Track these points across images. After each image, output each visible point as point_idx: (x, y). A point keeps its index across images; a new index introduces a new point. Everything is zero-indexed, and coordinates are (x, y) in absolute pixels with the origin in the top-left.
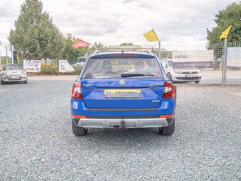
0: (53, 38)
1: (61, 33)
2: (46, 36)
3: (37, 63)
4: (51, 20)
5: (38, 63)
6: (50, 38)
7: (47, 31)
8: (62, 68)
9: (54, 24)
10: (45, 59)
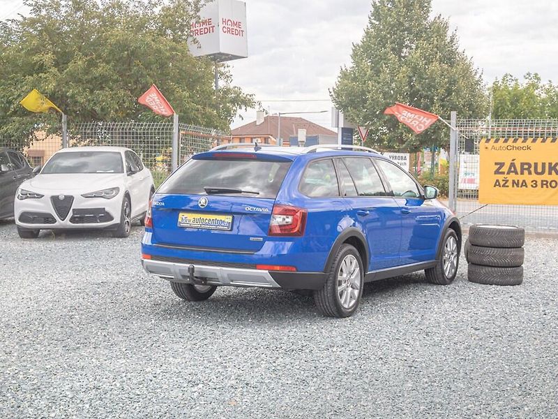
0: (449, 92)
1: (478, 76)
2: (430, 87)
3: (400, 161)
4: (452, 41)
5: (403, 161)
6: (441, 91)
7: (433, 71)
8: (468, 177)
9: (460, 50)
10: (433, 151)
